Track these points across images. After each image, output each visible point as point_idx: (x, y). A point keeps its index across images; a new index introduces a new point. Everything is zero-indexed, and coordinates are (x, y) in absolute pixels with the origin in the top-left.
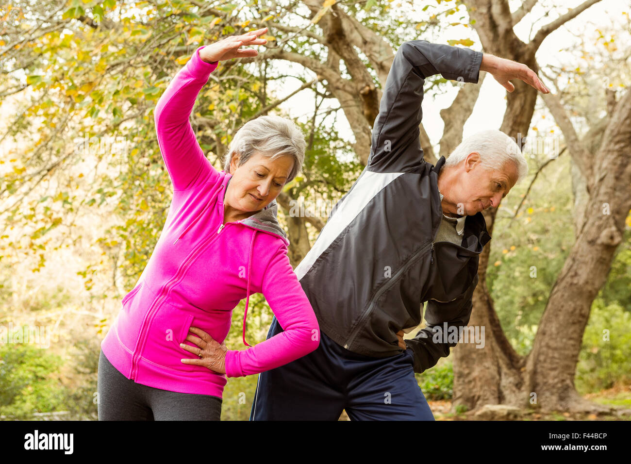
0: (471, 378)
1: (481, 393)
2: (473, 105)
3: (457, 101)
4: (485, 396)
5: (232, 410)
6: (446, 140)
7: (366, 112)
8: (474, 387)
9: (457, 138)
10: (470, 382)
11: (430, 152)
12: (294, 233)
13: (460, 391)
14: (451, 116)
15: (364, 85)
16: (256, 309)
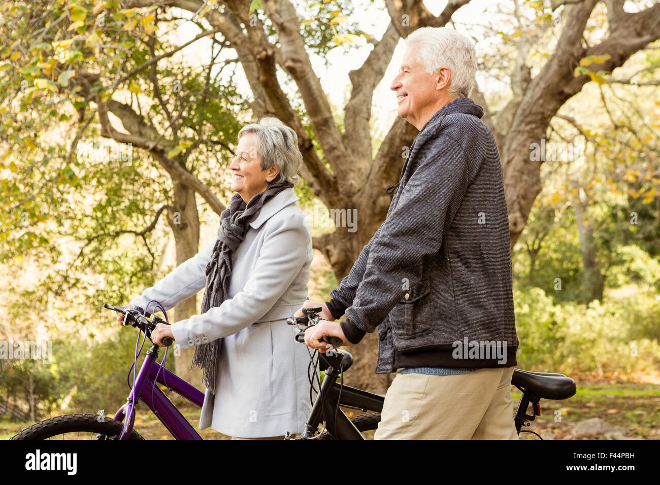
0: (360, 364)
1: (370, 381)
2: (386, 68)
3: (368, 62)
4: (373, 384)
5: (101, 391)
6: (353, 106)
7: (262, 78)
8: (363, 375)
9: (365, 104)
10: (359, 369)
11: (330, 123)
12: (180, 197)
13: (348, 378)
14: (361, 79)
15: (261, 49)
16: (134, 279)
